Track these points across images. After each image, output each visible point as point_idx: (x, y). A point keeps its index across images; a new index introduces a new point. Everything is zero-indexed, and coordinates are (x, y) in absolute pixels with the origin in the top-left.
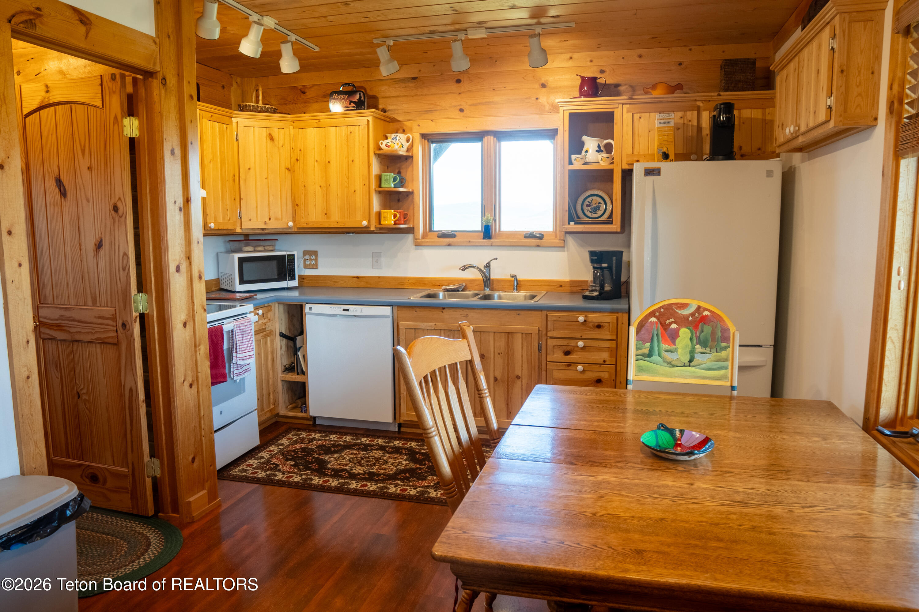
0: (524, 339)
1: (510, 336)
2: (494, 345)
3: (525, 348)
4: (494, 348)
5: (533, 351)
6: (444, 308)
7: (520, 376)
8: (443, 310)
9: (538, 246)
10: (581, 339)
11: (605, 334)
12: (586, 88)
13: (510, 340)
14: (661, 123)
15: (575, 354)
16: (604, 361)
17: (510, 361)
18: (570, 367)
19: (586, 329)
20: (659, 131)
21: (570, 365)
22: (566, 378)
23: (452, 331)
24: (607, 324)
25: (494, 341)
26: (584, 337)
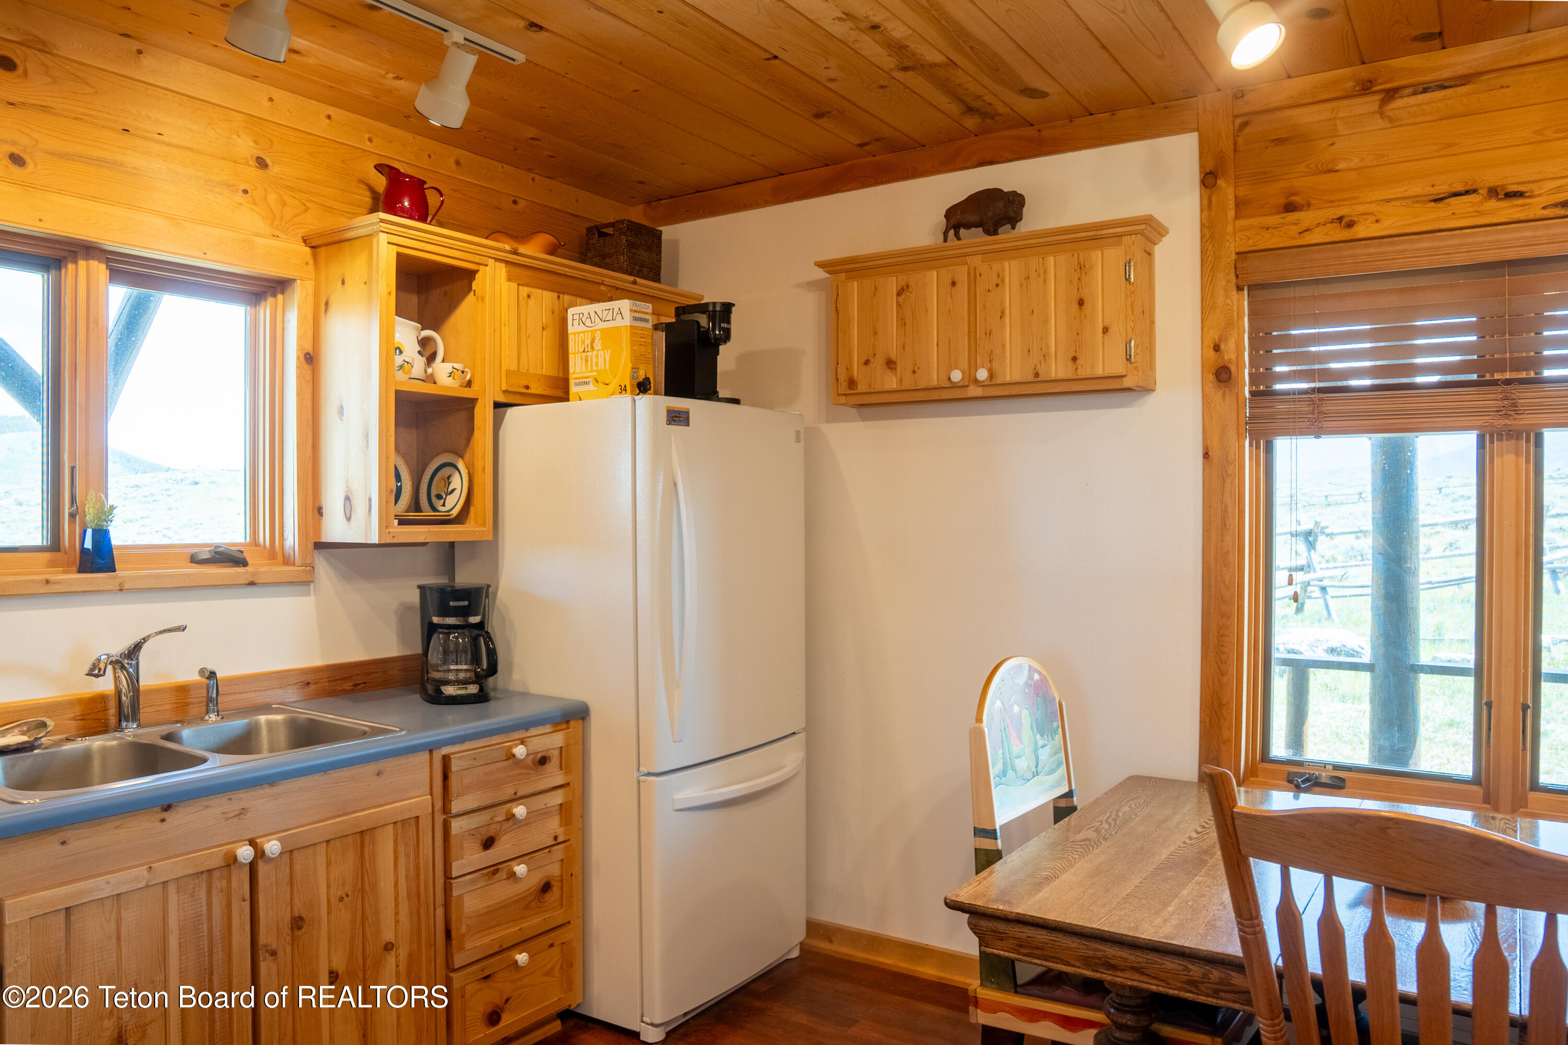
0: (399, 838)
1: (367, 838)
2: (328, 878)
3: (402, 861)
4: (328, 886)
5: (421, 862)
6: (167, 808)
7: (393, 942)
8: (165, 815)
9: (252, 584)
10: (516, 799)
11: (553, 776)
12: (406, 204)
13: (366, 850)
14: (635, 319)
15: (504, 839)
16: (556, 838)
17: (368, 910)
18: (497, 875)
19: (521, 774)
20: (633, 334)
21: (497, 871)
22: (489, 907)
23: (204, 876)
24: (556, 753)
25: (329, 864)
26: (519, 794)
